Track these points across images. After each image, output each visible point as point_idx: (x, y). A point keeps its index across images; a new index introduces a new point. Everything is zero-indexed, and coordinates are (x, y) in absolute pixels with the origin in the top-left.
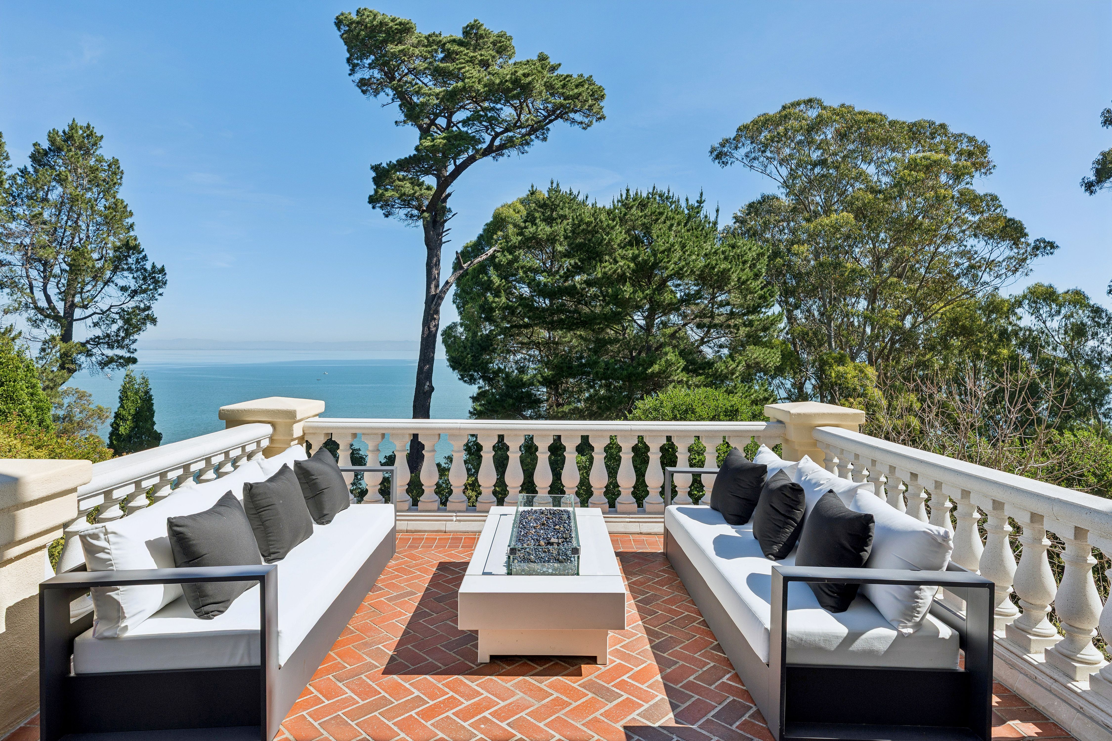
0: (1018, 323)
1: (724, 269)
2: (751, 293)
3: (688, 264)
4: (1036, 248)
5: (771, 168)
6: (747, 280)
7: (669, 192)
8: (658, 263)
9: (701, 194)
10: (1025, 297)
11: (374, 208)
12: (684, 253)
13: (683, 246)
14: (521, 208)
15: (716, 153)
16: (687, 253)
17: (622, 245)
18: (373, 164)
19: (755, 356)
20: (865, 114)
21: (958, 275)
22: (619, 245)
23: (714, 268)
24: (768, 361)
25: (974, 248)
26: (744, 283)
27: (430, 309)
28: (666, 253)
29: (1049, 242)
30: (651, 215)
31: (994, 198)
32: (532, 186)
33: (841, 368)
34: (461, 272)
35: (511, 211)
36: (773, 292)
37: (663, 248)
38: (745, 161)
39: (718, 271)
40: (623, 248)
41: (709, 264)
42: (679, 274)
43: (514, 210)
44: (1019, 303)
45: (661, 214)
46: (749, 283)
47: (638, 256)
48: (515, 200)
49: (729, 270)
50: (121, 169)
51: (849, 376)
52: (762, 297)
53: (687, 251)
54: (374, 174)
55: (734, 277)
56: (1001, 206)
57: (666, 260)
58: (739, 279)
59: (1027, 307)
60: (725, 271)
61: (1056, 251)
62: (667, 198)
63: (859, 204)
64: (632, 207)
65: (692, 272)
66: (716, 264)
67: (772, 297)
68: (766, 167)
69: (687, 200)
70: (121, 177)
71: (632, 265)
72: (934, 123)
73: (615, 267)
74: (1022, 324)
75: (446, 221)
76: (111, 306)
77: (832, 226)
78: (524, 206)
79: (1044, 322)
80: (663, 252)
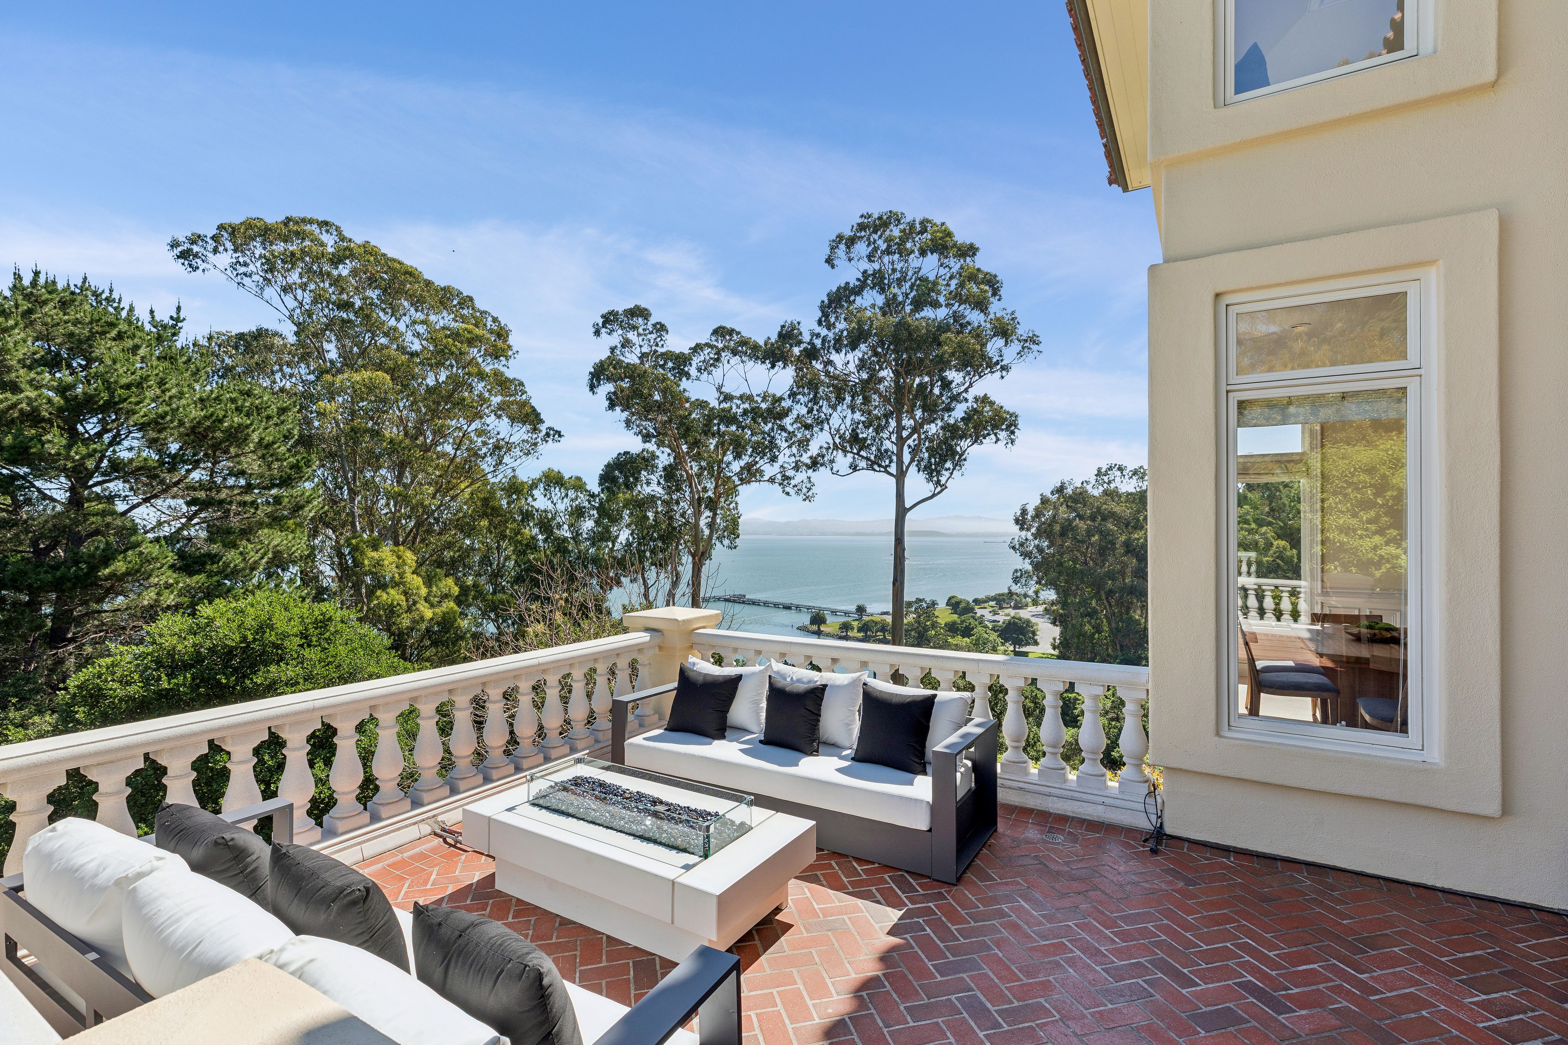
0: (533, 503)
1: (240, 425)
2: (277, 460)
3: (175, 411)
4: (548, 435)
5: (271, 292)
6: (274, 443)
7: (111, 291)
8: (116, 403)
9: (179, 309)
10: (540, 480)
12: (163, 392)
13: (162, 383)
15: (180, 249)
16: (168, 394)
17: (28, 362)
19: (275, 542)
20: (400, 263)
21: (485, 454)
22: (19, 361)
23: (221, 421)
24: (294, 549)
25: (497, 429)
26: (268, 446)
28: (134, 389)
29: (557, 431)
30: (91, 323)
31: (521, 384)
33: (375, 554)
36: (309, 461)
37: (124, 381)
38: (229, 272)
39: (231, 427)
40: (30, 368)
41: (212, 415)
42: (157, 423)
44: (534, 485)
45: (112, 325)
46: (275, 446)
47: (72, 387)
49: (247, 427)
51: (386, 562)
52: (296, 467)
53: (169, 390)
55: (255, 437)
56: (526, 392)
57: (133, 400)
58: (261, 439)
59: (542, 490)
60: (241, 427)
61: (562, 439)
62: (107, 299)
63: (390, 364)
64: (45, 303)
65: (181, 423)
66: (225, 416)
67: (309, 467)
68: (262, 289)
69: (152, 312)
71: (57, 399)
72: (461, 293)
73: (14, 398)
74: (536, 504)
77: (364, 385)
79: (555, 505)
80: (128, 387)
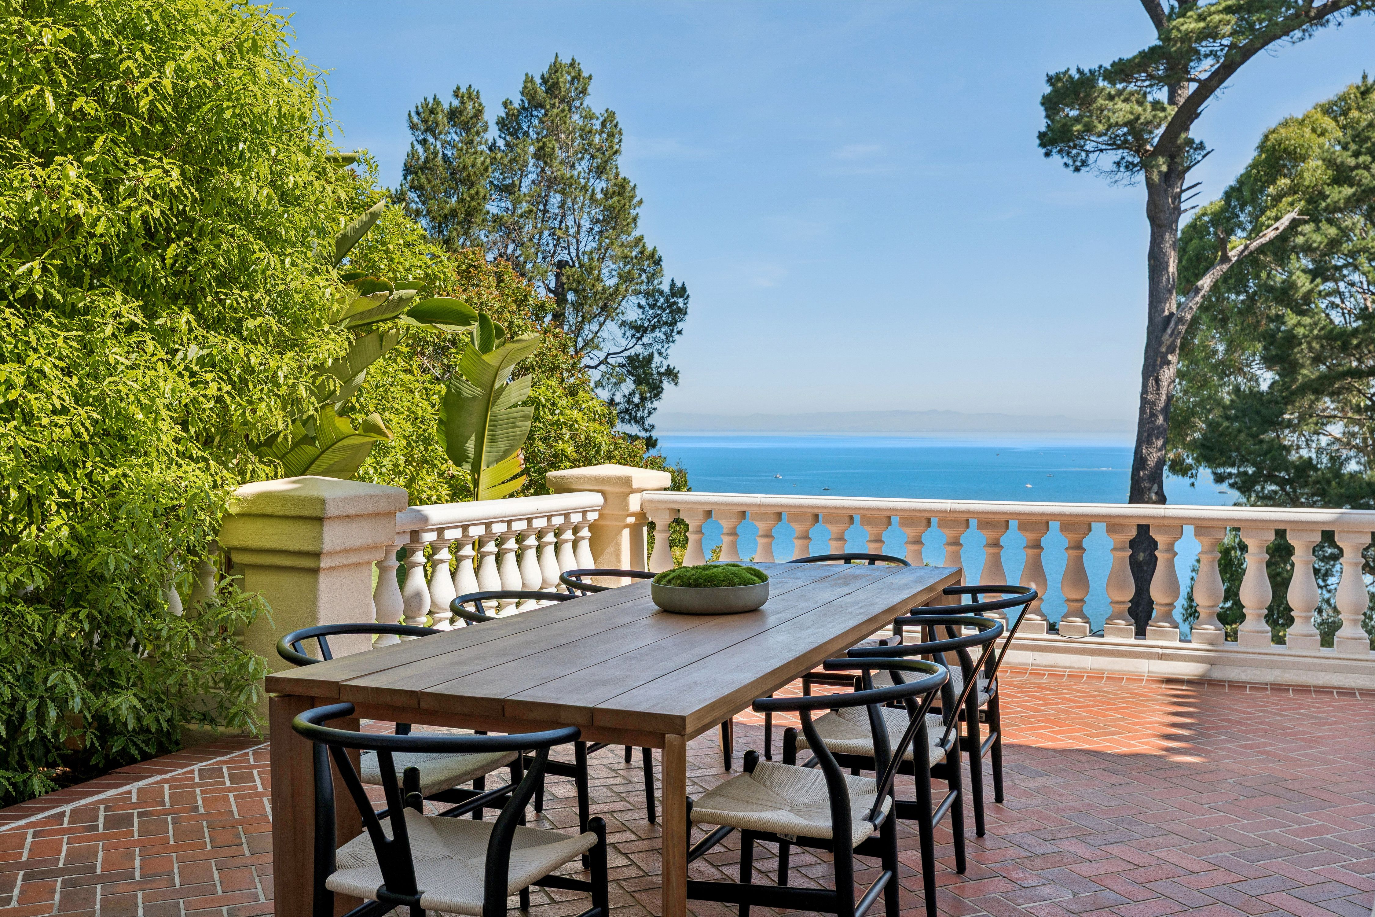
11: (1047, 154)
14: (1327, 122)
18: (1052, 73)
27: (1160, 343)
32: (1365, 77)
34: (1225, 267)
35: (1307, 130)
43: (1314, 130)
48: (1310, 108)
50: (619, 126)
54: (1048, 90)
70: (620, 141)
75: (1189, 168)
76: (609, 354)
78: (1335, 119)
